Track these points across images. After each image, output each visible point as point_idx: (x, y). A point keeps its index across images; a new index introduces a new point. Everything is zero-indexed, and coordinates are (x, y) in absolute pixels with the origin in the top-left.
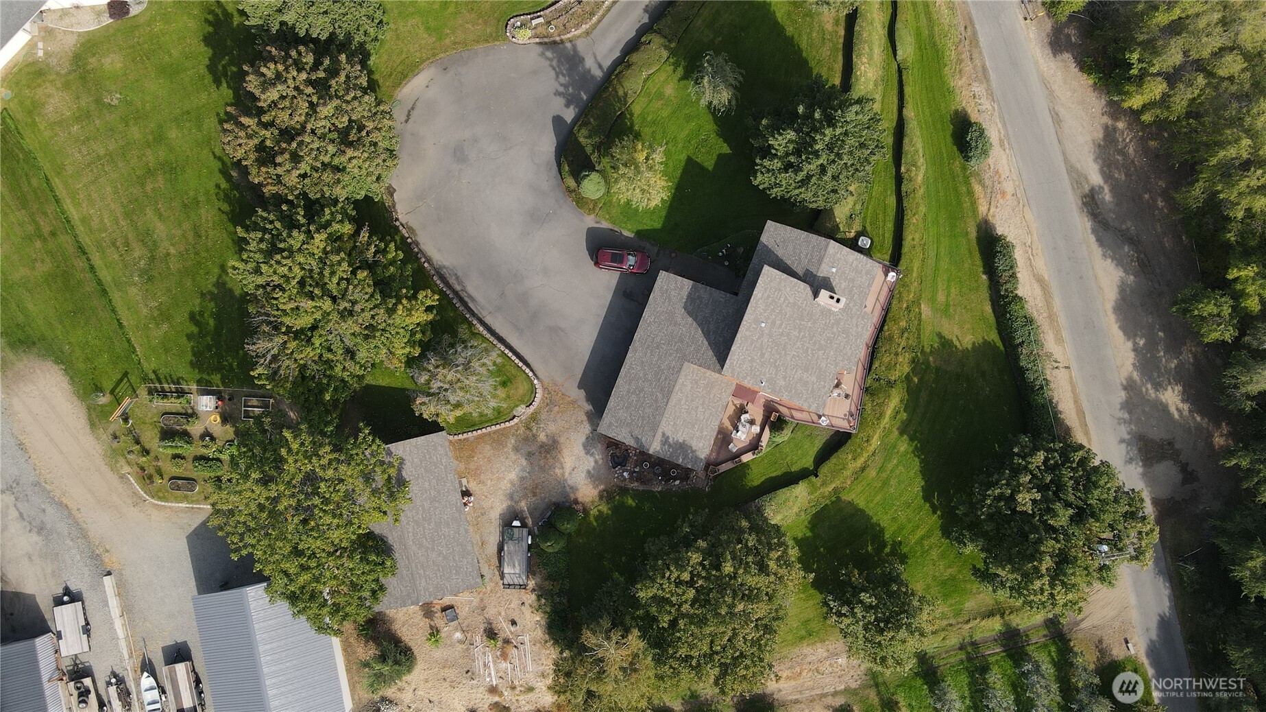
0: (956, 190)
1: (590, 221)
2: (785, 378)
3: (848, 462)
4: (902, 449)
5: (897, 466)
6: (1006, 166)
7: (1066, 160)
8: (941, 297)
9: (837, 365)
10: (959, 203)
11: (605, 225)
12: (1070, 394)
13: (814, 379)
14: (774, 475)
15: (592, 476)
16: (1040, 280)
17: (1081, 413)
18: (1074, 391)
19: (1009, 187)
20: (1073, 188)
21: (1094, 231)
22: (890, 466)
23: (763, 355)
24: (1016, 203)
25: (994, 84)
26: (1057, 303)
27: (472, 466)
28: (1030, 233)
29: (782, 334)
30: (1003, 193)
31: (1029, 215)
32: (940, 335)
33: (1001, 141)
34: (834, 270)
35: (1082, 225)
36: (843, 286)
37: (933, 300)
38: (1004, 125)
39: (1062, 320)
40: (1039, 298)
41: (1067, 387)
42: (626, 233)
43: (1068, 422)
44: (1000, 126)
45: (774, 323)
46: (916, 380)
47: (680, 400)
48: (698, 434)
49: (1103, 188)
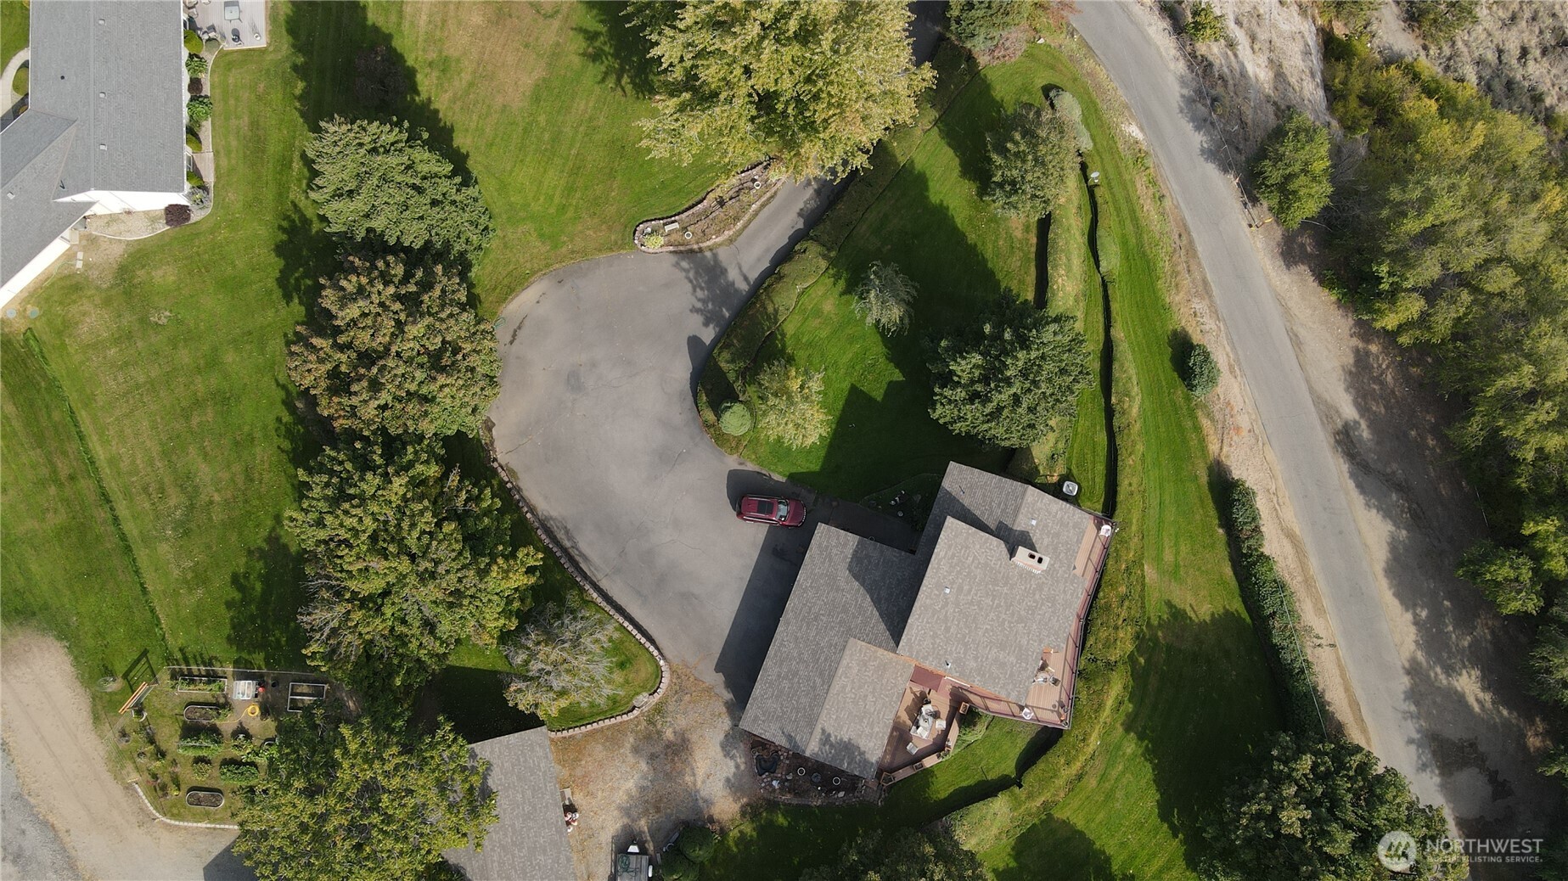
0: (1179, 425)
1: (732, 462)
2: (976, 658)
3: (1060, 767)
4: (1129, 751)
5: (1123, 773)
6: (1239, 396)
7: (1311, 390)
8: (1168, 556)
9: (1041, 641)
10: (1185, 441)
11: (751, 467)
12: (1338, 680)
13: (1012, 659)
14: (965, 784)
15: (733, 786)
16: (1290, 535)
17: (1354, 705)
18: (1343, 675)
19: (1244, 421)
20: (1323, 423)
21: (1352, 475)
22: (1114, 773)
23: (947, 629)
24: (1253, 441)
25: (1218, 300)
26: (1314, 564)
27: (579, 772)
28: (1273, 477)
29: (971, 603)
30: (1238, 429)
31: (1271, 455)
32: (1169, 604)
33: (1231, 367)
34: (1034, 522)
35: (1337, 468)
36: (1046, 542)
37: (1158, 559)
38: (1234, 348)
39: (1321, 584)
40: (1290, 557)
41: (1335, 671)
42: (777, 477)
43: (1339, 717)
44: (1228, 349)
45: (960, 589)
46: (1142, 661)
47: (844, 687)
48: (867, 731)
49: (1359, 423)
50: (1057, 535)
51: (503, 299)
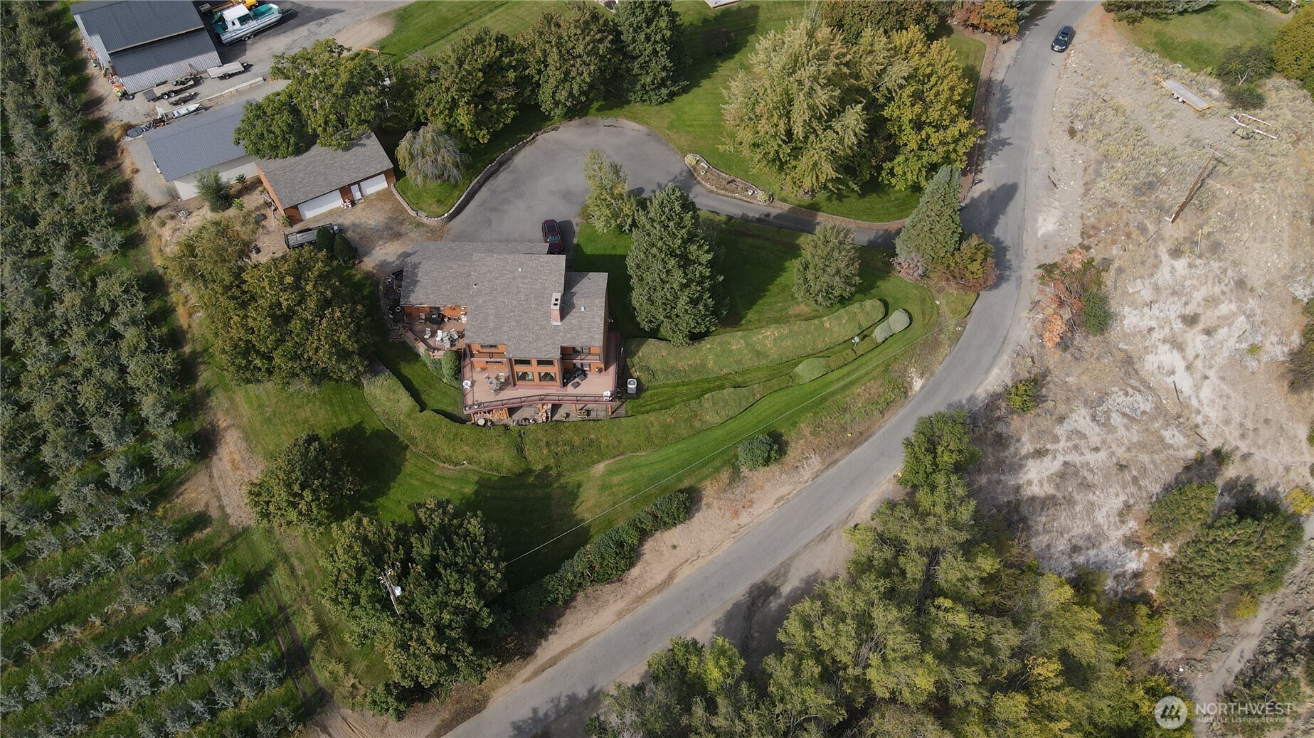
0: (714, 458)
1: (575, 221)
2: (485, 302)
3: (443, 438)
4: (466, 490)
6: (762, 510)
7: (792, 559)
8: (616, 479)
10: (704, 464)
11: (577, 229)
12: (569, 644)
15: (383, 265)
16: (671, 577)
17: (553, 662)
18: (574, 646)
19: (744, 518)
20: (770, 574)
21: (737, 606)
22: (448, 485)
23: (497, 278)
24: (733, 530)
25: (827, 473)
26: (656, 599)
27: (374, 202)
28: (711, 551)
29: (518, 287)
30: (736, 514)
31: (727, 545)
32: (579, 486)
33: (782, 498)
34: (583, 309)
35: (738, 592)
36: (574, 321)
37: (610, 472)
38: (796, 495)
39: (642, 609)
40: (654, 581)
41: (575, 639)
42: (575, 241)
43: (539, 651)
44: (795, 492)
45: (525, 277)
46: (531, 479)
47: (451, 268)
48: (429, 291)
49: (780, 597)
50: (581, 328)
51: (627, 118)
